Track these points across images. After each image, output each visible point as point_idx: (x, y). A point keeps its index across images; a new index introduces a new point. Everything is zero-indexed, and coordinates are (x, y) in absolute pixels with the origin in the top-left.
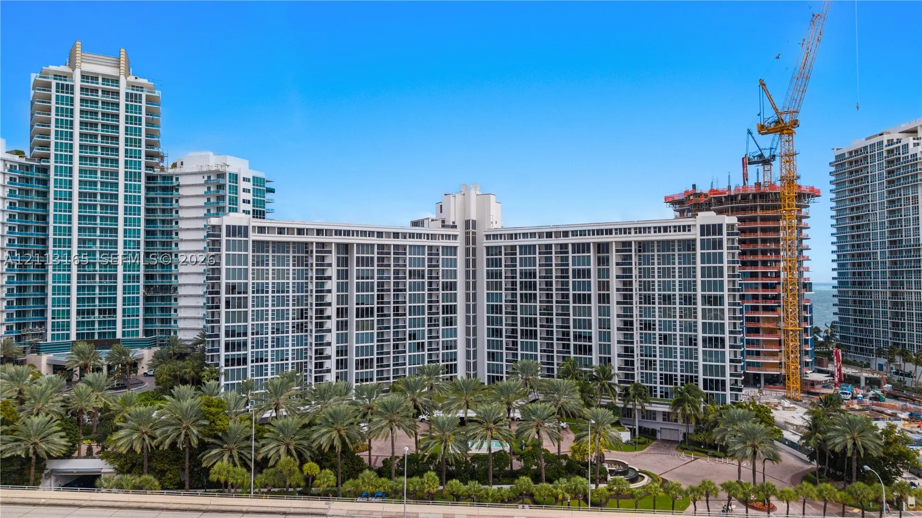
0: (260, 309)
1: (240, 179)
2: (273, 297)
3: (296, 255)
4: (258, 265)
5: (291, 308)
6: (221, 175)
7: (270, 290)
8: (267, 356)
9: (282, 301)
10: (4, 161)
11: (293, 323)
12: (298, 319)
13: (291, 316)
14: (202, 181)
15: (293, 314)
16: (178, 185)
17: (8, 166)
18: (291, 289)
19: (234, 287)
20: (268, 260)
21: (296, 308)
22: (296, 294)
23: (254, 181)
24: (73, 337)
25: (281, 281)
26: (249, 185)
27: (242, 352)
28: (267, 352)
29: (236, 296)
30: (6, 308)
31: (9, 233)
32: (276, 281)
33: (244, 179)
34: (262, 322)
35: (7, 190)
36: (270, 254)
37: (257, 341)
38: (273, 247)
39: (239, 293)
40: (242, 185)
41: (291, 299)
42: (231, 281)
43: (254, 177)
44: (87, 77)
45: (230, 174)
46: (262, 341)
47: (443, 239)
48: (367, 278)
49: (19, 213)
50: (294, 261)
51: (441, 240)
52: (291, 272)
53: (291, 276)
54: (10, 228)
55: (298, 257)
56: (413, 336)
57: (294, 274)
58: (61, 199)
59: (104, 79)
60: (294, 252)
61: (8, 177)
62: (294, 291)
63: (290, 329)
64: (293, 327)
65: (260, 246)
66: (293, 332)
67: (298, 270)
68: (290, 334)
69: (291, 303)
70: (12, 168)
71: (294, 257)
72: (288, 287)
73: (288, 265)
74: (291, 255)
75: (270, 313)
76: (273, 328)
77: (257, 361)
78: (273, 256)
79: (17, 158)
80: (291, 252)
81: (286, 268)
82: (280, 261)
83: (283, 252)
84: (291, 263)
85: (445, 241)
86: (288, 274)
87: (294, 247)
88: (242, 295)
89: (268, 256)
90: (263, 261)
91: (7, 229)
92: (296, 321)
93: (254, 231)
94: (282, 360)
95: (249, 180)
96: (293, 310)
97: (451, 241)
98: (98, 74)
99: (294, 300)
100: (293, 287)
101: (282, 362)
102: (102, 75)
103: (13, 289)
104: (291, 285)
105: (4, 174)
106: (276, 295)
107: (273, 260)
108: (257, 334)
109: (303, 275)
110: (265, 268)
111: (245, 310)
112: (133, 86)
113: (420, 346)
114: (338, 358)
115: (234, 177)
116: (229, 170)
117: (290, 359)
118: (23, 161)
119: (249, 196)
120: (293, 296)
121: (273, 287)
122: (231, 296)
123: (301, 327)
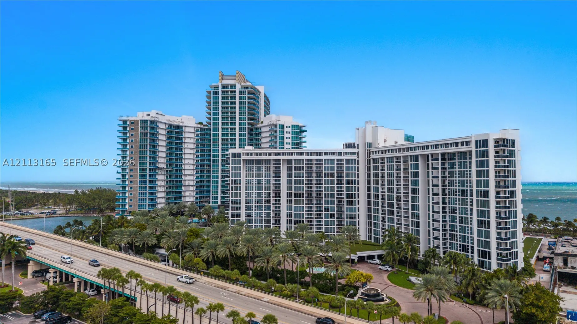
0: (249, 192)
1: (285, 127)
2: (255, 186)
3: (266, 166)
4: (249, 171)
5: (264, 192)
6: (276, 126)
7: (254, 183)
8: (252, 214)
9: (259, 188)
10: (194, 127)
11: (265, 199)
12: (267, 197)
13: (264, 196)
14: (268, 130)
15: (265, 195)
16: (261, 132)
17: (196, 129)
18: (264, 183)
19: (235, 181)
20: (253, 169)
21: (266, 192)
22: (266, 185)
23: (292, 127)
24: (219, 203)
25: (259, 179)
26: (290, 130)
27: (238, 212)
28: (252, 212)
29: (236, 185)
30: (195, 189)
31: (196, 158)
32: (257, 179)
33: (287, 127)
34: (250, 198)
35: (195, 139)
36: (254, 166)
37: (248, 207)
38: (256, 162)
39: (238, 184)
40: (286, 130)
41: (264, 187)
42: (234, 178)
43: (292, 125)
44: (225, 87)
45: (279, 125)
46: (250, 207)
47: (346, 155)
48: (300, 177)
49: (200, 149)
50: (265, 169)
51: (345, 156)
52: (264, 174)
53: (264, 176)
54: (197, 156)
55: (267, 167)
56: (327, 210)
57: (265, 175)
58: (215, 142)
59: (231, 86)
60: (265, 164)
61: (196, 134)
62: (265, 184)
63: (264, 202)
64: (265, 201)
65: (248, 162)
66: (265, 203)
67: (267, 173)
68: (264, 205)
69: (264, 189)
70: (197, 131)
71: (265, 167)
72: (262, 181)
73: (263, 171)
74: (264, 166)
75: (254, 194)
76: (255, 201)
77: (248, 217)
78: (255, 167)
79: (199, 126)
80: (254, 164)
81: (261, 172)
82: (259, 169)
83: (260, 165)
84: (264, 169)
85: (347, 156)
86: (263, 175)
87: (265, 162)
88: (239, 185)
89: (253, 167)
90: (251, 169)
91: (195, 156)
92: (266, 198)
93: (243, 155)
94: (260, 217)
95: (290, 127)
96: (265, 193)
97: (352, 156)
98: (228, 84)
99: (265, 188)
100: (265, 182)
101: (260, 218)
102: (230, 84)
103: (198, 182)
104: (264, 181)
105: (194, 133)
106: (257, 185)
107: (256, 169)
108: (248, 203)
109: (269, 175)
110: (252, 172)
111: (240, 192)
112: (244, 87)
113: (332, 216)
114: (288, 218)
115: (282, 126)
116: (279, 123)
117: (263, 216)
118: (202, 126)
119: (290, 135)
120: (265, 186)
121: (255, 181)
122: (234, 185)
123: (268, 201)
